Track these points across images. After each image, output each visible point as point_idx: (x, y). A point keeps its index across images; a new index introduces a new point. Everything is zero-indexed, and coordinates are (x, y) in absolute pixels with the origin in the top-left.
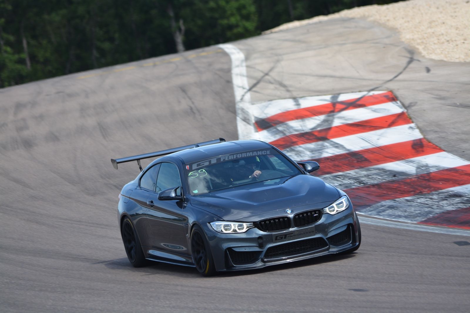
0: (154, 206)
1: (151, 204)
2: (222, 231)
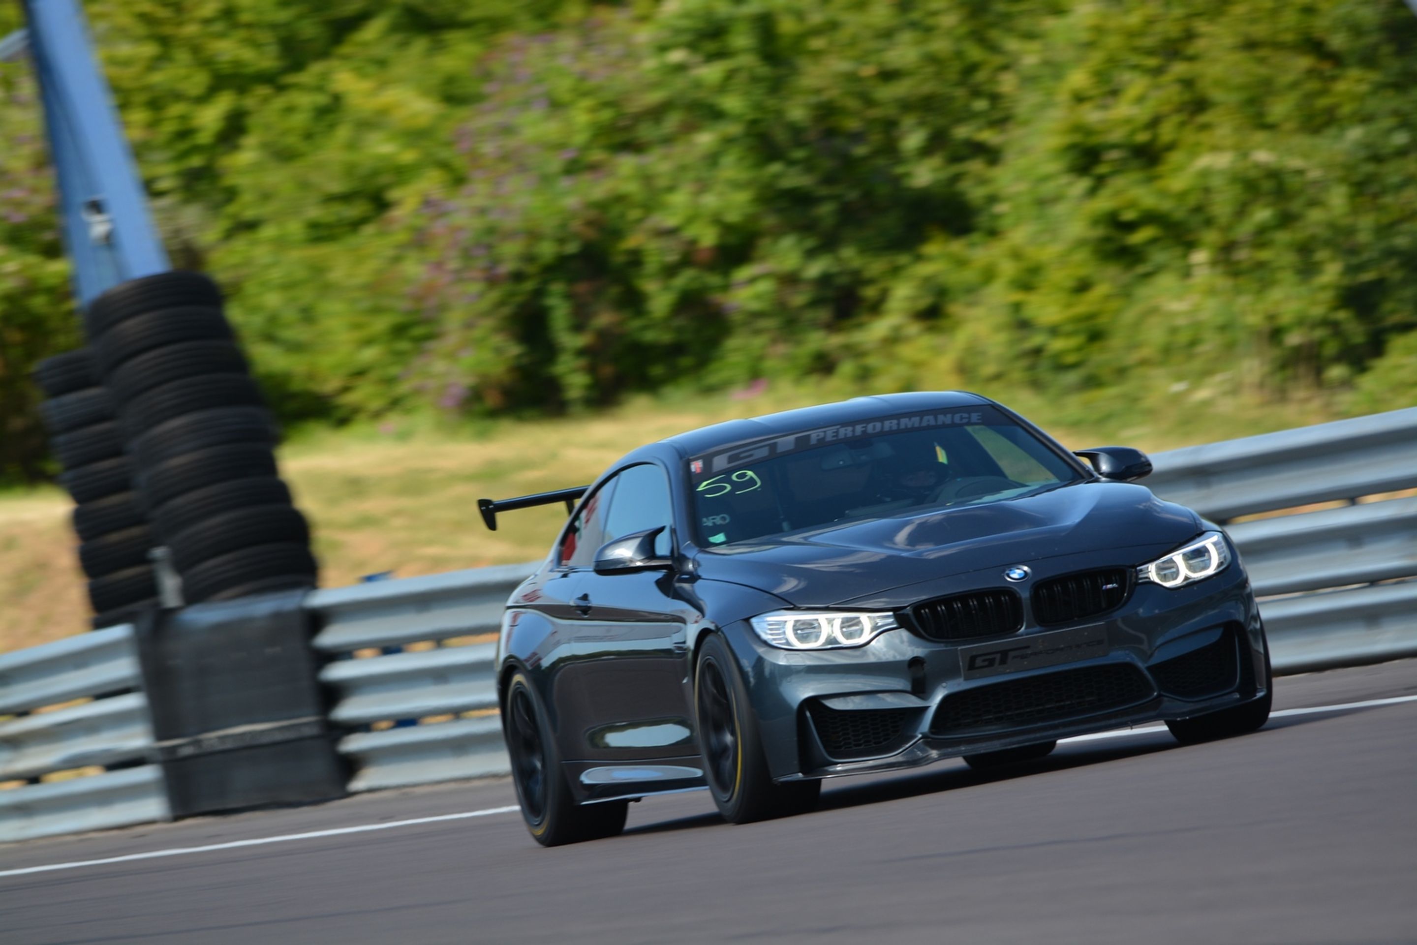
0: (590, 608)
1: (582, 603)
2: (788, 643)
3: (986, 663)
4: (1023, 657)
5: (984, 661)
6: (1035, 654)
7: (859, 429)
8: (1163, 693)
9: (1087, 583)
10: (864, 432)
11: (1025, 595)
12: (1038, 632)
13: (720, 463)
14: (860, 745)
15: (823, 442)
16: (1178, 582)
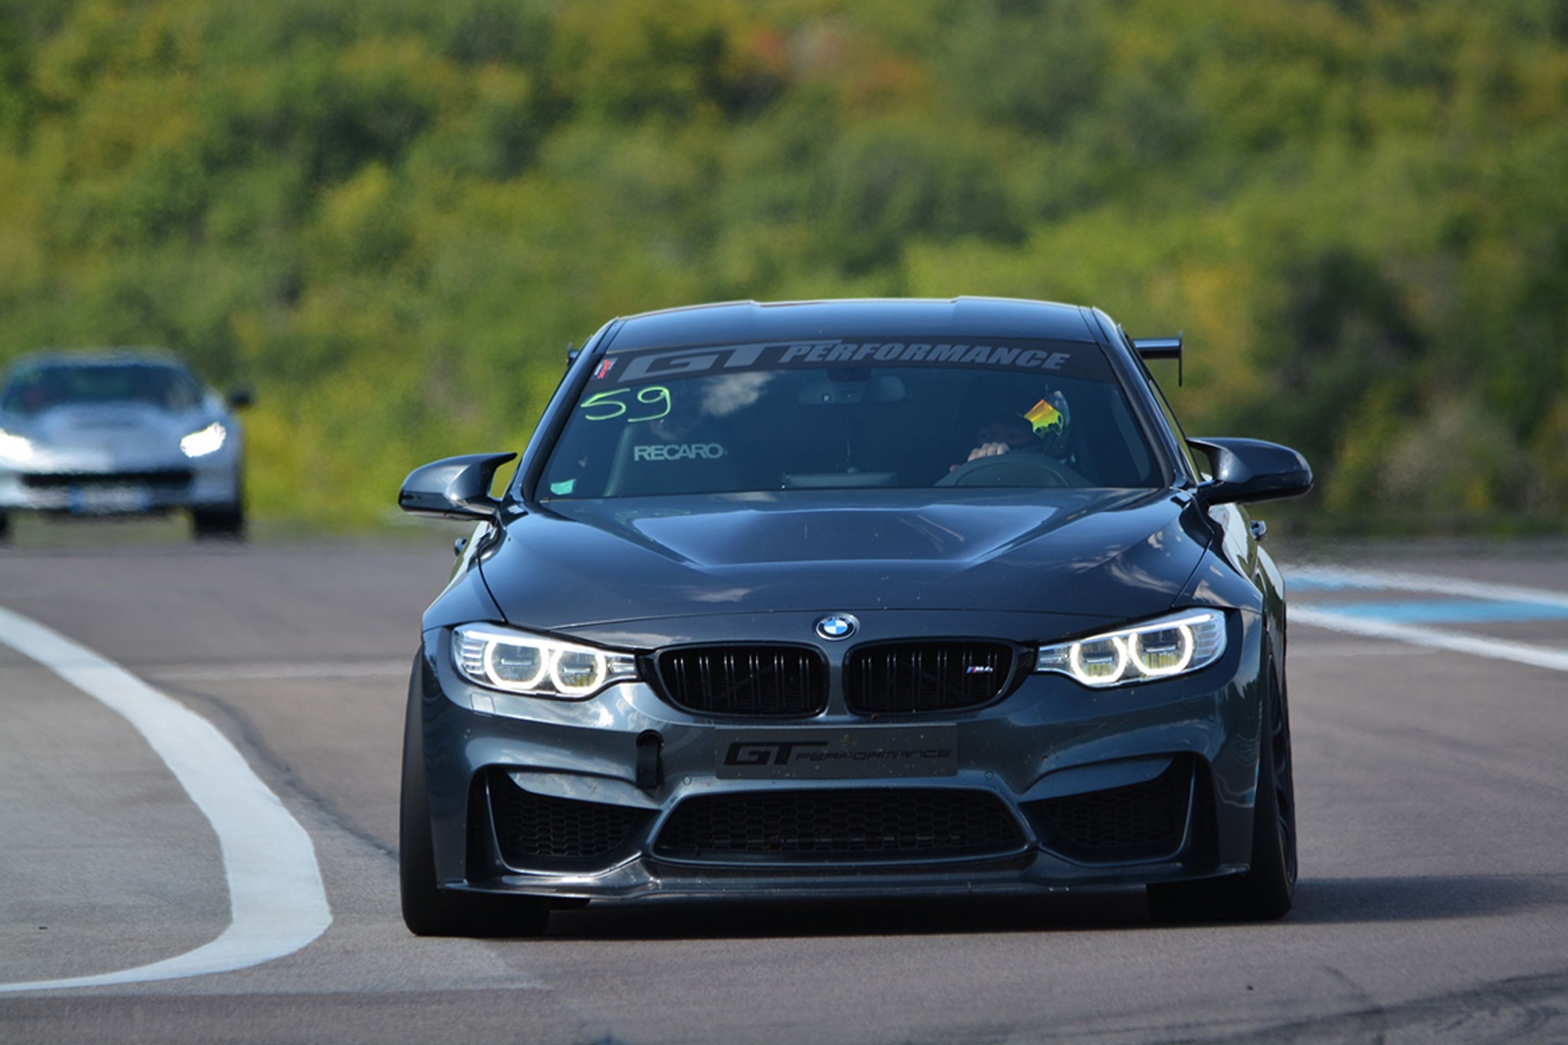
2: (484, 677)
3: (755, 758)
4: (815, 757)
5: (751, 753)
6: (835, 756)
7: (867, 348)
8: (1040, 845)
9: (942, 659)
10: (869, 356)
11: (836, 660)
12: (844, 720)
13: (637, 369)
14: (563, 851)
15: (798, 362)
16: (1110, 679)
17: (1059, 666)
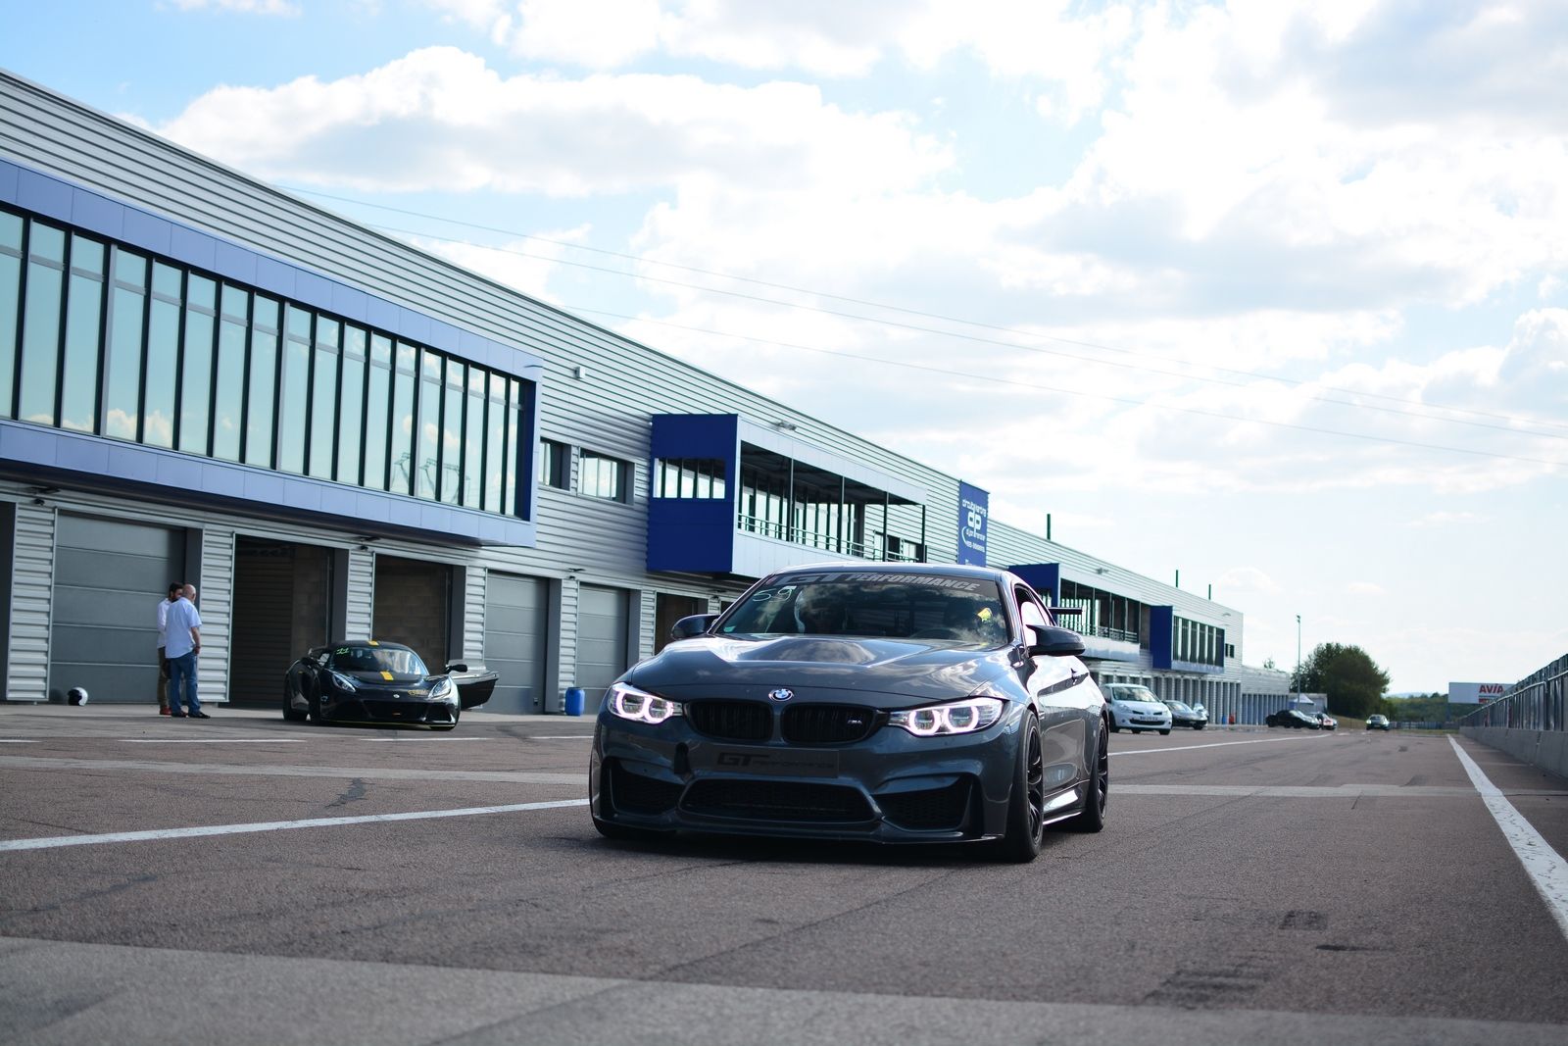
3: (732, 762)
9: (835, 715)
11: (779, 712)
12: (782, 744)
15: (854, 580)
16: (932, 732)
17: (902, 723)
